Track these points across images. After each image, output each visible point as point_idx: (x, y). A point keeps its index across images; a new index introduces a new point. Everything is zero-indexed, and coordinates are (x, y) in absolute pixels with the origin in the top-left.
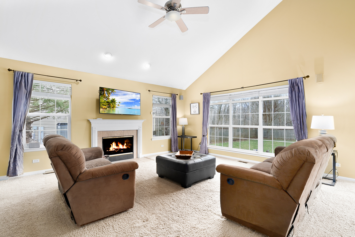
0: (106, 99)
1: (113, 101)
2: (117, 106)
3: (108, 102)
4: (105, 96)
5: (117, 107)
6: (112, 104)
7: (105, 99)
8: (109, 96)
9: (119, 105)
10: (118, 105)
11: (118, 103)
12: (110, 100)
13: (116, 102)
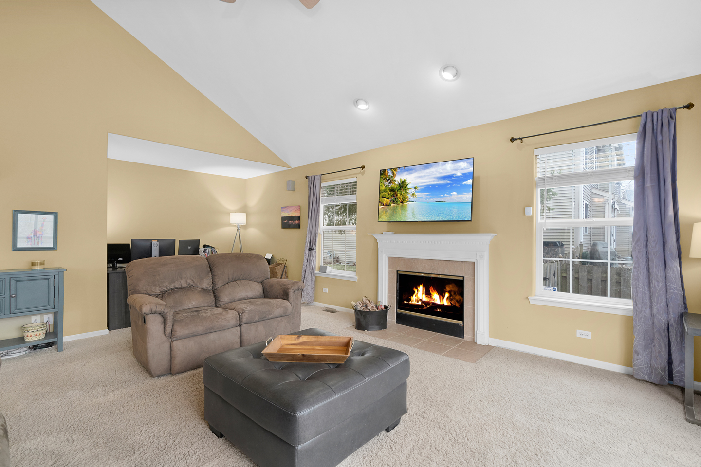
0: (389, 183)
1: (403, 186)
2: (410, 196)
3: (392, 190)
4: (387, 176)
5: (410, 200)
6: (401, 194)
7: (387, 183)
8: (394, 174)
9: (416, 194)
10: (414, 194)
11: (413, 190)
12: (396, 183)
13: (408, 187)
